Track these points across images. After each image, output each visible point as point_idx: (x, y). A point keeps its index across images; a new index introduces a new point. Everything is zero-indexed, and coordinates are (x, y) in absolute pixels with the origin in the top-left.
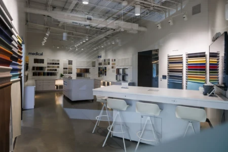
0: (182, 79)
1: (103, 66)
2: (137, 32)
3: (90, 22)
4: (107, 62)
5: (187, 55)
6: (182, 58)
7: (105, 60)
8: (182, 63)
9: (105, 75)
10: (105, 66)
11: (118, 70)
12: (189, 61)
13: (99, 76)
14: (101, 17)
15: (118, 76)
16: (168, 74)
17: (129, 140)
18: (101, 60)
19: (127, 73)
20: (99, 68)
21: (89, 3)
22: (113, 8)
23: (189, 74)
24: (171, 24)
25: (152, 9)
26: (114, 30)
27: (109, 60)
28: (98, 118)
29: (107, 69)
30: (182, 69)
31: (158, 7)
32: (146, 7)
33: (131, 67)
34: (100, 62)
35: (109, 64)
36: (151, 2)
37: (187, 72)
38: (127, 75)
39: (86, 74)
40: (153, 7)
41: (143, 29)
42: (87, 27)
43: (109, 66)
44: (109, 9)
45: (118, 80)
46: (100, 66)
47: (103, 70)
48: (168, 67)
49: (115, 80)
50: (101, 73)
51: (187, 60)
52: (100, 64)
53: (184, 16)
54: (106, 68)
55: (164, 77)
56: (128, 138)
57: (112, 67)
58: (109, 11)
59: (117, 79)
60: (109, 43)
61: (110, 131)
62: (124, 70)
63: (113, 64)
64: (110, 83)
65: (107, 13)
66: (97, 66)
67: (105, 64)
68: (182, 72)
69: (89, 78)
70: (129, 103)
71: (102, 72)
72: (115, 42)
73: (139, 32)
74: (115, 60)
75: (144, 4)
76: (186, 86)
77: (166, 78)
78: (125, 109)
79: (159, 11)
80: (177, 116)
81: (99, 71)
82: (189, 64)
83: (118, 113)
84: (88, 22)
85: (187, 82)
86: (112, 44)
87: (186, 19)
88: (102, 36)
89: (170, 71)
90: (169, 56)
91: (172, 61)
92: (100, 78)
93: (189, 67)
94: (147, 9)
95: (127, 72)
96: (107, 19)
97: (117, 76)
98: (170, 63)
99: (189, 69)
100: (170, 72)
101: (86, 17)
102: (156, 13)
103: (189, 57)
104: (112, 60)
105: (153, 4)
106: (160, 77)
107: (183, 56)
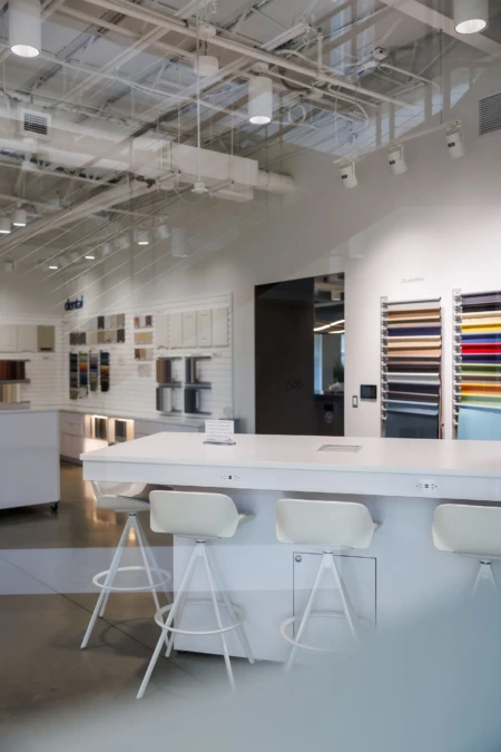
0: (438, 400)
1: (91, 349)
2: (249, 196)
3: (40, 141)
4: (110, 328)
5: (457, 299)
6: (438, 311)
7: (101, 321)
8: (437, 331)
9: (105, 387)
10: (105, 348)
11: (165, 366)
12: (465, 323)
13: (74, 396)
14: (82, 119)
15: (168, 391)
16: (384, 378)
17: (245, 660)
18: (83, 319)
19: (204, 379)
20: (73, 359)
21: (43, 51)
22: (143, 81)
23: (465, 378)
24: (400, 167)
25: (317, 95)
26: (151, 182)
27: (121, 318)
28: (101, 580)
29: (113, 360)
30: (439, 359)
31: (343, 90)
32: (291, 88)
33: (226, 352)
34: (79, 329)
35: (121, 336)
36: (315, 69)
37: (457, 369)
38: (207, 386)
39: (8, 387)
40: (324, 87)
41: (274, 183)
42: (27, 166)
43: (120, 346)
44: (127, 82)
45: (168, 408)
46: (78, 349)
47: (94, 367)
48: (385, 351)
49: (151, 412)
50: (84, 382)
51: (458, 319)
52: (78, 338)
53: (453, 138)
54: (105, 356)
55: (368, 392)
56: (241, 654)
57: (138, 354)
58: (126, 92)
59: (159, 406)
60: (124, 244)
61: (166, 627)
62: (191, 363)
63: (141, 338)
64: (130, 424)
65: (112, 101)
66: (63, 348)
67: (101, 339)
68: (437, 369)
69: (25, 404)
70: (244, 504)
71: (89, 375)
72: (153, 238)
73: (260, 194)
74: (149, 320)
75: (282, 71)
76: (456, 427)
77: (373, 397)
78: (229, 532)
79: (345, 107)
80: (439, 544)
81: (73, 369)
82: (465, 337)
83: (200, 549)
84: (29, 143)
85: (457, 408)
86: (134, 248)
87: (457, 151)
88: (88, 209)
89: (392, 365)
90: (385, 305)
91: (400, 323)
92: (80, 404)
93: (465, 348)
94: (295, 94)
95: (207, 372)
96: (138, 134)
97: (159, 392)
98: (392, 332)
99: (465, 359)
100: (391, 368)
101: (21, 113)
102: (336, 114)
103: (466, 308)
104: (137, 320)
105: (322, 79)
106: (351, 389)
107: (442, 304)
